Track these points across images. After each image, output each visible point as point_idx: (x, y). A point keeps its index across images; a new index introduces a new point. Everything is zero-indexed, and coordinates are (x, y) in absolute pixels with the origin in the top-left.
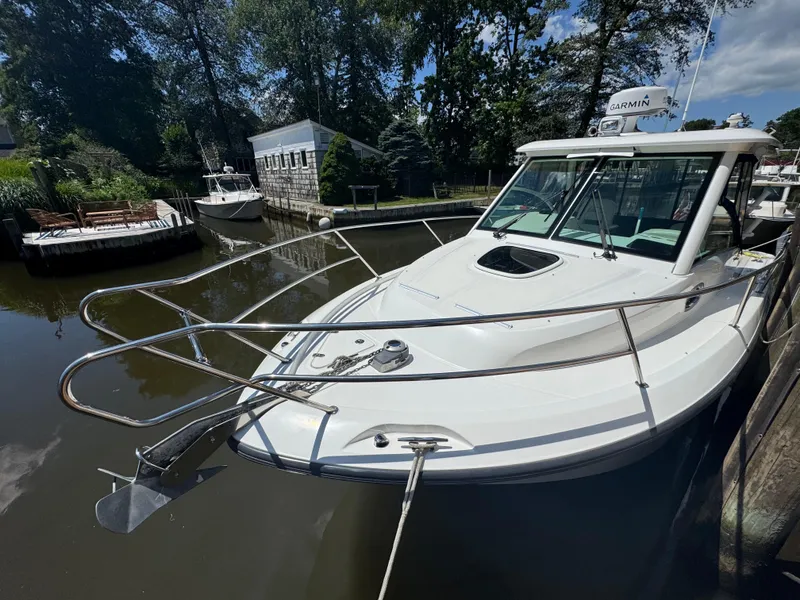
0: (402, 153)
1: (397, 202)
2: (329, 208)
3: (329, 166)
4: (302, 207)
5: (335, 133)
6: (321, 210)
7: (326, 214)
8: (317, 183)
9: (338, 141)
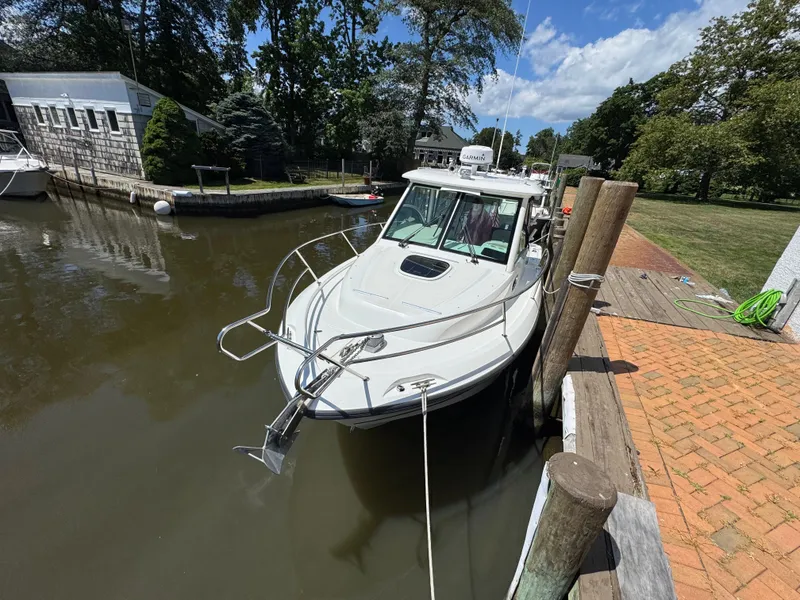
0: (248, 131)
1: (248, 186)
2: (165, 189)
3: (157, 136)
4: (119, 183)
5: (161, 97)
6: (152, 190)
7: (164, 197)
8: (138, 154)
9: (165, 107)
